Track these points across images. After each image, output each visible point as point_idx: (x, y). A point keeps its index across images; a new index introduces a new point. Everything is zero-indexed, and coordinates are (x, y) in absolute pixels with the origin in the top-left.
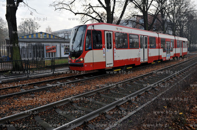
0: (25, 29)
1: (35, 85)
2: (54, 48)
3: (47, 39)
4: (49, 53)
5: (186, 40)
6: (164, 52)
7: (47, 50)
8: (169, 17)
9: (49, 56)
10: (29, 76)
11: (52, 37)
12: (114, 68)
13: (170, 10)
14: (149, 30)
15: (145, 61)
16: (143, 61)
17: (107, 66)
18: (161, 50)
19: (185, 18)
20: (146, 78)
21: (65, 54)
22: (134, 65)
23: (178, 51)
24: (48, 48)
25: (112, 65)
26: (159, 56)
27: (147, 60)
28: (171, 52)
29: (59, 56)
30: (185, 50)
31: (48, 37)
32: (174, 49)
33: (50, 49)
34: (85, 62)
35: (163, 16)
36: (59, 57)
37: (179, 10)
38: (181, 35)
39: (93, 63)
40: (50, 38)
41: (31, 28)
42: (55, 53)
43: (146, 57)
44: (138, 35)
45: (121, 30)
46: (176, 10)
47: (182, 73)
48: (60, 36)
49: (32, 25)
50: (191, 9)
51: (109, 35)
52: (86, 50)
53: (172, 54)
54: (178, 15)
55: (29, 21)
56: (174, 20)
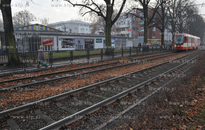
0: (19, 20)
1: (33, 79)
2: (51, 41)
3: (44, 31)
4: (46, 46)
7: (44, 43)
9: (46, 49)
10: (26, 70)
11: (48, 29)
13: (170, 4)
19: (185, 12)
20: (145, 73)
21: (62, 47)
24: (45, 41)
31: (44, 29)
33: (47, 42)
35: (163, 9)
36: (57, 50)
37: (179, 4)
40: (46, 31)
41: (26, 20)
42: (52, 46)
46: (176, 4)
47: (181, 67)
48: (57, 28)
49: (27, 16)
50: (191, 3)
54: (178, 9)
55: (24, 12)
56: (174, 14)
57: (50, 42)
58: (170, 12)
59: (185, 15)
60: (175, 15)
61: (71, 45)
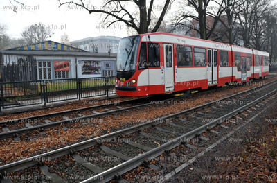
0: (32, 36)
2: (67, 65)
3: (59, 50)
4: (59, 73)
5: (267, 54)
6: (238, 71)
7: (56, 68)
8: (239, 19)
9: (60, 77)
11: (65, 48)
12: (175, 93)
13: (241, 9)
14: (207, 39)
15: (214, 83)
16: (211, 83)
17: (167, 90)
18: (235, 68)
19: (264, 21)
21: (83, 74)
22: (200, 89)
23: (257, 70)
24: (57, 64)
25: (172, 89)
26: (232, 77)
27: (216, 82)
28: (248, 72)
29: (73, 76)
30: (266, 69)
31: (59, 48)
32: (252, 67)
33: (61, 66)
34: (138, 85)
35: (229, 17)
36: (75, 78)
37: (255, 9)
38: (258, 47)
39: (149, 87)
40: (63, 50)
41: (41, 36)
42: (68, 71)
43: (215, 78)
44: (205, 49)
45: (184, 41)
46: (250, 10)
49: (42, 31)
50: (272, 7)
51: (169, 49)
52: (139, 69)
53: (249, 74)
54: (253, 16)
55: (38, 25)
56: (246, 23)
57: (65, 66)
58: (240, 21)
59: (264, 25)
60: (248, 25)
61: (97, 69)
